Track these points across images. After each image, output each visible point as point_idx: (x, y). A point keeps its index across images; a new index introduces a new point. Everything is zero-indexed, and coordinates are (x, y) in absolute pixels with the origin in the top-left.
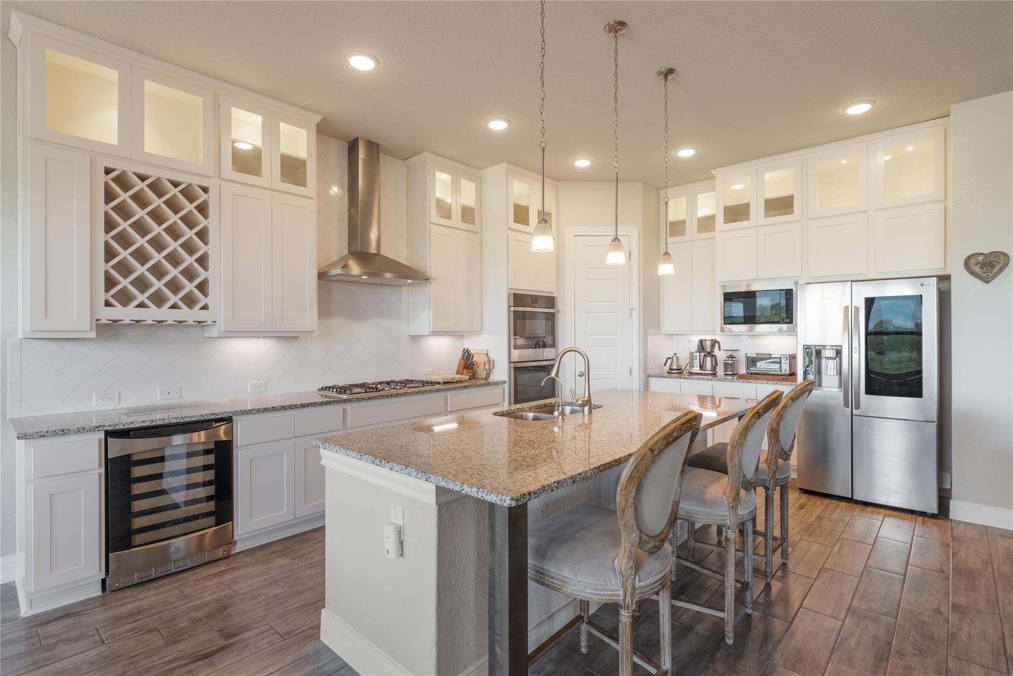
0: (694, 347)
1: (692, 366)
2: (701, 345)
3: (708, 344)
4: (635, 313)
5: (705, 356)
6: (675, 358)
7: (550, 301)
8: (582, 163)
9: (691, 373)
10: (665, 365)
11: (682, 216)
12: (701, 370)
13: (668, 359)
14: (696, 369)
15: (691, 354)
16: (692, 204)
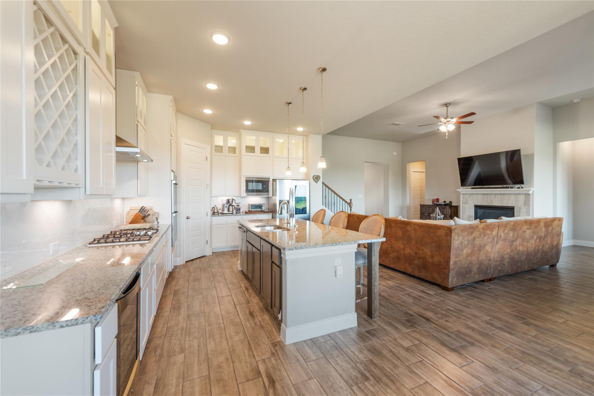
0: (225, 202)
1: (223, 210)
2: (228, 201)
3: (231, 200)
5: (229, 206)
9: (223, 214)
11: (221, 144)
12: (228, 212)
14: (226, 211)
15: (223, 205)
16: (225, 141)
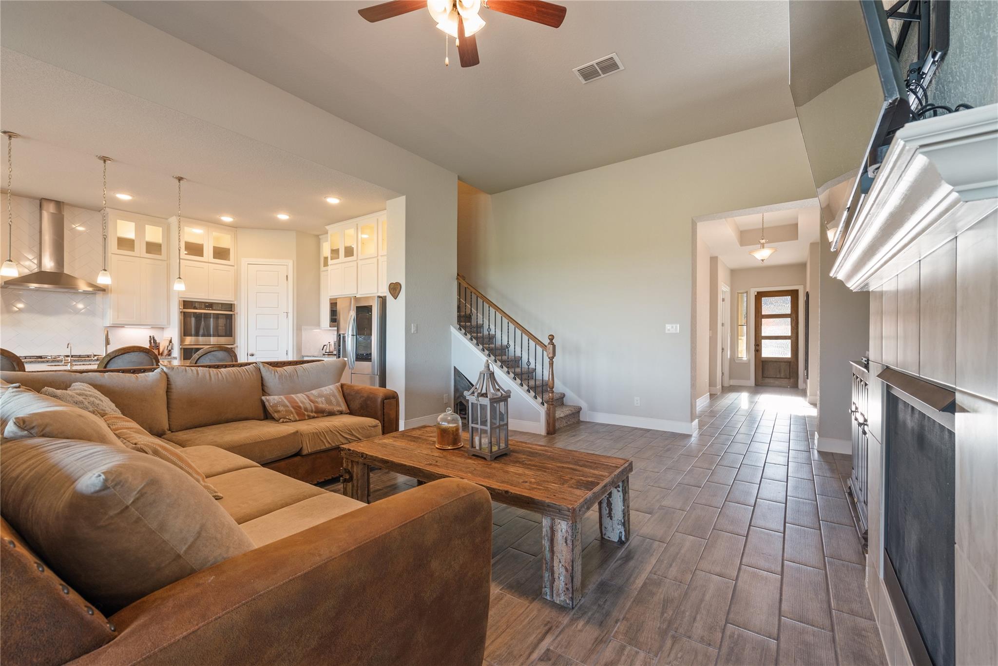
4: (291, 315)
6: (328, 345)
7: (230, 307)
8: (283, 217)
10: (323, 350)
13: (324, 346)
